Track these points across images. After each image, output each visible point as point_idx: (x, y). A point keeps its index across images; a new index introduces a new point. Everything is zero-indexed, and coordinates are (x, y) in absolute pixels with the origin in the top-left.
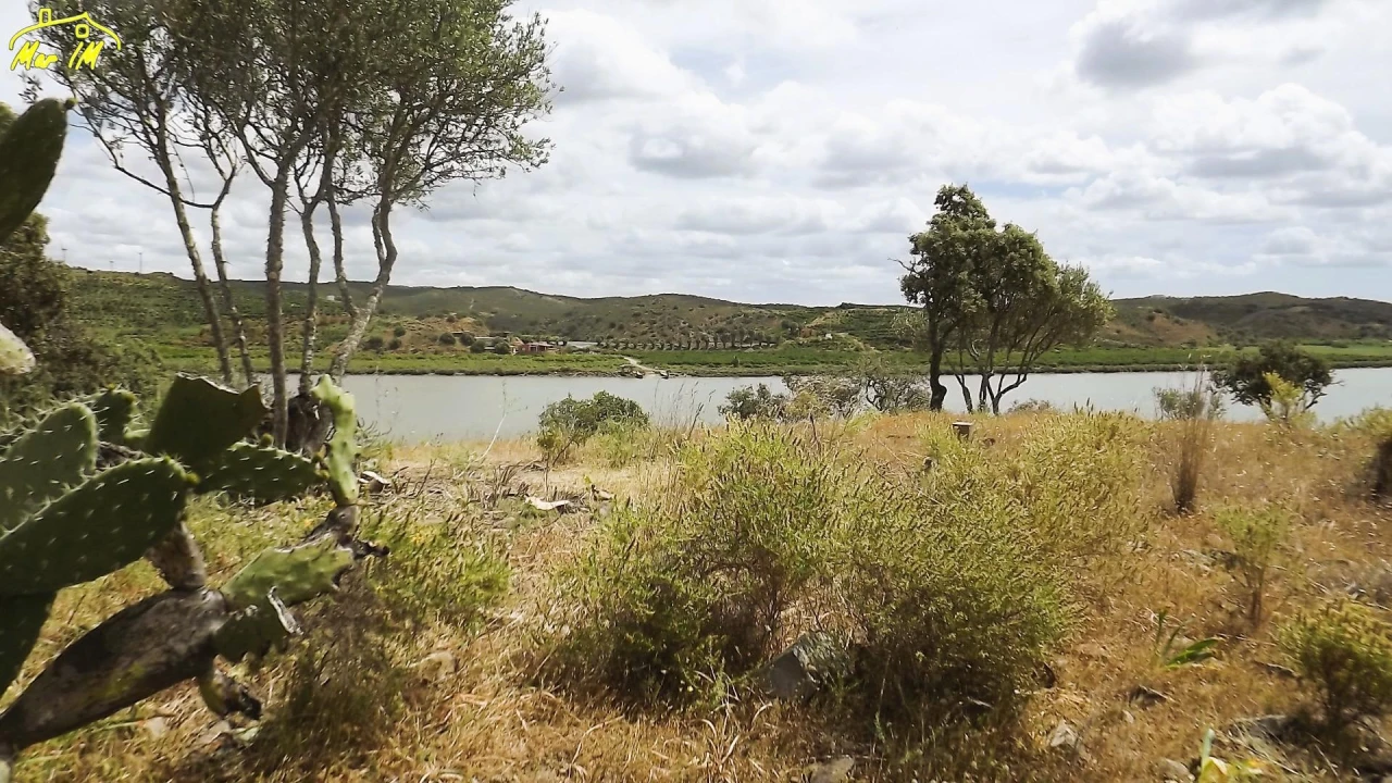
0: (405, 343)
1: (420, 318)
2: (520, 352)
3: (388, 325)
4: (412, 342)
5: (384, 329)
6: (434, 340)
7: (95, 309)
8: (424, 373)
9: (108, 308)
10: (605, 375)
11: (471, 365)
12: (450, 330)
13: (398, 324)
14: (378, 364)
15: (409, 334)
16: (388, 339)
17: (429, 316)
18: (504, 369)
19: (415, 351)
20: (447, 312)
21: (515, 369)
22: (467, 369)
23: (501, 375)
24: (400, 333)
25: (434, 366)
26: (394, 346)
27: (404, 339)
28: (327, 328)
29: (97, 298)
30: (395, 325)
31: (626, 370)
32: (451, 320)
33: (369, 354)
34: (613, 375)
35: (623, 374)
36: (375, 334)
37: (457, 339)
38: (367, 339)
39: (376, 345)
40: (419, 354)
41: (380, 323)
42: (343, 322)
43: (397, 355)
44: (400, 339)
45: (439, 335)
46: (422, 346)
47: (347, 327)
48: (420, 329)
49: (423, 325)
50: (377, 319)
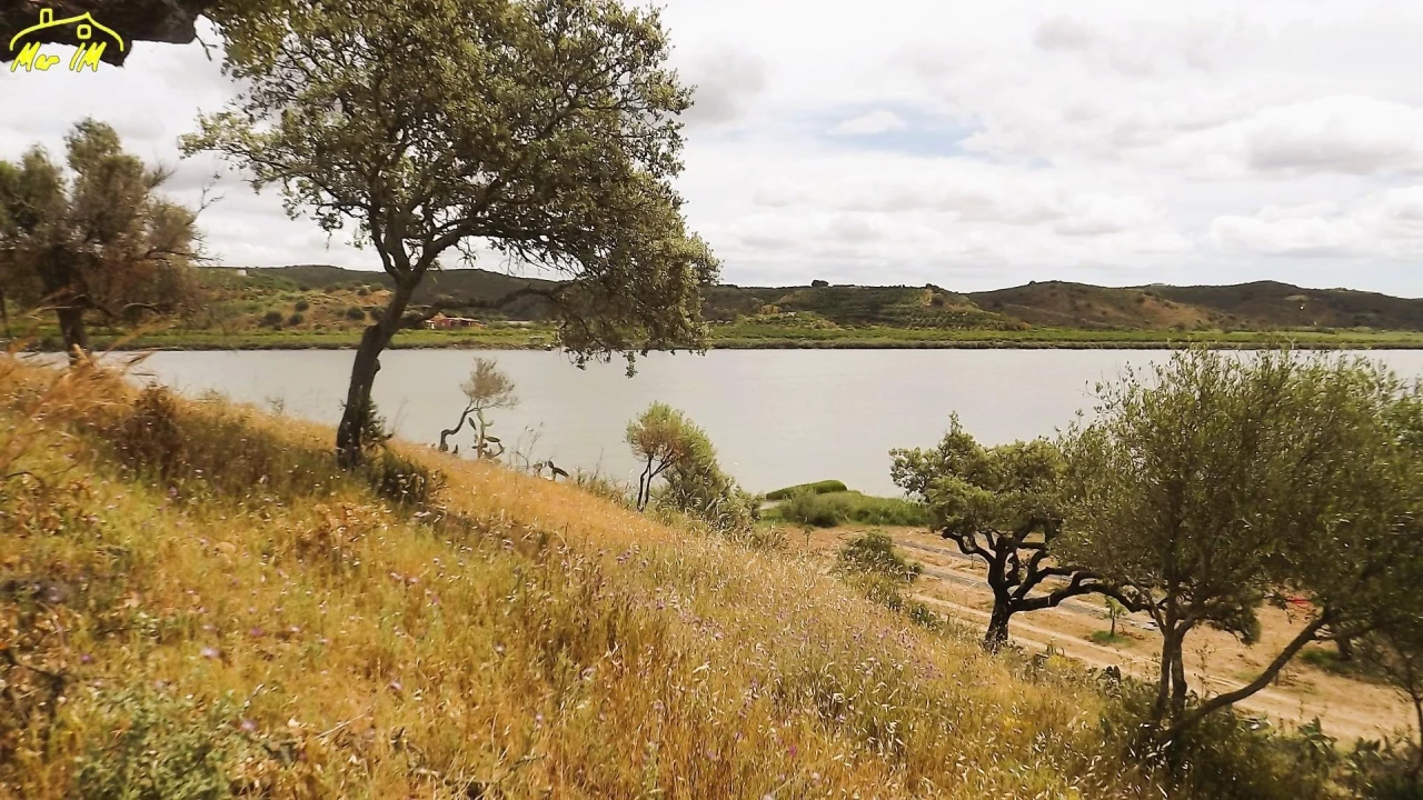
0: (306, 319)
1: (329, 291)
2: (438, 328)
3: (290, 299)
4: (317, 315)
5: (286, 302)
6: (340, 314)
10: (511, 347)
12: (361, 304)
13: (302, 297)
14: (276, 338)
15: (312, 309)
16: (288, 314)
17: (338, 289)
19: (318, 327)
20: (359, 285)
24: (302, 307)
26: (295, 321)
27: (306, 314)
30: (298, 299)
31: (536, 342)
32: (363, 293)
33: (266, 330)
34: (518, 348)
35: (531, 347)
36: (273, 309)
37: (367, 313)
38: (263, 314)
39: (273, 320)
40: (322, 330)
41: (283, 298)
42: (244, 298)
43: (296, 331)
44: (303, 313)
45: (346, 308)
46: (327, 322)
47: (249, 302)
48: (326, 303)
49: (330, 298)
50: (281, 292)
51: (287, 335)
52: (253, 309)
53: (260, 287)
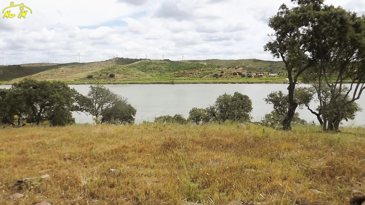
0: (223, 75)
1: (228, 68)
2: (255, 77)
3: (219, 70)
4: (226, 74)
5: (218, 71)
6: (231, 74)
7: (151, 69)
8: (228, 83)
9: (154, 69)
10: (278, 83)
11: (241, 81)
12: (236, 71)
14: (217, 81)
15: (225, 72)
16: (219, 74)
17: (230, 68)
18: (250, 82)
19: (226, 77)
20: (235, 67)
21: (253, 82)
22: (239, 82)
23: (248, 83)
24: (222, 72)
25: (231, 81)
26: (221, 76)
28: (204, 72)
30: (221, 70)
31: (285, 82)
32: (236, 69)
33: (215, 78)
34: (281, 83)
35: (284, 83)
36: (216, 73)
37: (237, 73)
38: (214, 74)
39: (216, 76)
40: (227, 78)
42: (208, 70)
43: (222, 78)
45: (233, 73)
46: (228, 76)
47: (209, 71)
48: (228, 71)
50: (217, 69)
51: (220, 80)
52: (211, 73)
53: (211, 67)
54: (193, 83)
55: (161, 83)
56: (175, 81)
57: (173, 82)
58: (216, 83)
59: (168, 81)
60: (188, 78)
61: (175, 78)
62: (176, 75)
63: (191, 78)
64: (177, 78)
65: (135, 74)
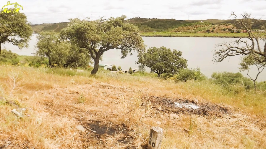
0: (215, 31)
1: (219, 25)
2: (243, 32)
3: (212, 27)
4: (217, 30)
5: (211, 28)
6: (222, 30)
7: (158, 26)
8: (216, 37)
9: (160, 26)
11: (228, 35)
12: (226, 28)
14: (209, 35)
15: (216, 29)
16: (211, 30)
17: (221, 25)
18: (235, 36)
19: (217, 32)
20: (226, 24)
21: (239, 36)
22: (226, 36)
23: (234, 37)
24: (214, 28)
25: (219, 35)
26: (212, 31)
28: (199, 28)
29: (159, 24)
32: (227, 25)
33: (207, 33)
36: (208, 29)
37: (227, 30)
38: (206, 30)
39: (208, 31)
40: (218, 33)
41: (210, 27)
42: (202, 27)
43: (213, 33)
44: (214, 30)
45: (223, 29)
46: (219, 31)
47: (203, 28)
49: (220, 27)
50: (210, 26)
51: (211, 34)
53: (206, 24)
54: (186, 37)
55: (161, 36)
56: (172, 35)
57: (170, 35)
58: (206, 37)
59: (167, 35)
60: (185, 33)
61: (174, 33)
62: (176, 30)
63: (187, 33)
64: (176, 33)
65: (144, 29)
